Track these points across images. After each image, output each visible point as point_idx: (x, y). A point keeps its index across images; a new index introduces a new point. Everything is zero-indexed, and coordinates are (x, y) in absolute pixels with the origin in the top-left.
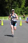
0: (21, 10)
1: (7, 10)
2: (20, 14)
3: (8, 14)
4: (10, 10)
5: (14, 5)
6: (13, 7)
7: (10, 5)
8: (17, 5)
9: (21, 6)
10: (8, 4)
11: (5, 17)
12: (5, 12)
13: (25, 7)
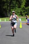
0: (21, 10)
1: (5, 11)
2: (19, 15)
3: (6, 15)
4: (8, 11)
5: (13, 4)
6: (12, 7)
7: (8, 5)
8: (17, 5)
9: (21, 6)
10: (6, 4)
11: (3, 19)
12: (3, 13)
13: (26, 7)
